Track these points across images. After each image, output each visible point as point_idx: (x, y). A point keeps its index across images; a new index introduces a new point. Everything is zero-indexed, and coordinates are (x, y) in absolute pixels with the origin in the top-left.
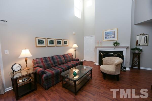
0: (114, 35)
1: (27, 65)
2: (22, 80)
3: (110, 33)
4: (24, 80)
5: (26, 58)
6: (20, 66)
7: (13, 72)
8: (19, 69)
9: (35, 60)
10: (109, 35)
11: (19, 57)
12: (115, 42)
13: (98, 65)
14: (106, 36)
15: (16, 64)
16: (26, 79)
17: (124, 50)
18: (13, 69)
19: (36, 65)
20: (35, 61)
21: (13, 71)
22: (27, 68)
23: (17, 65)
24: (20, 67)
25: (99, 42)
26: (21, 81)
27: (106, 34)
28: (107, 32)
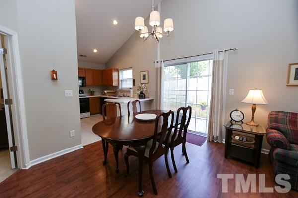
1: (253, 118)
2: (240, 138)
4: (243, 139)
5: (255, 105)
6: (242, 115)
7: (231, 121)
8: (239, 119)
9: (275, 113)
11: (243, 102)
15: (237, 110)
16: (245, 139)
18: (232, 117)
19: (274, 124)
20: (274, 116)
21: (231, 119)
22: (252, 123)
23: (239, 113)
24: (242, 117)
26: (237, 137)
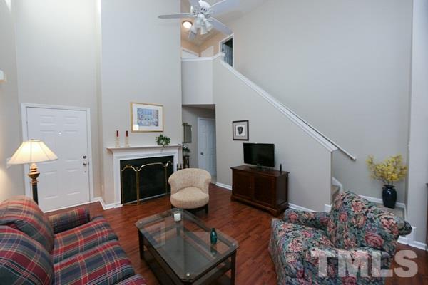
0: (158, 118)
3: (149, 112)
10: (146, 116)
12: (159, 135)
13: (121, 206)
14: (139, 118)
17: (175, 153)
25: (122, 134)
27: (138, 114)
28: (142, 110)
